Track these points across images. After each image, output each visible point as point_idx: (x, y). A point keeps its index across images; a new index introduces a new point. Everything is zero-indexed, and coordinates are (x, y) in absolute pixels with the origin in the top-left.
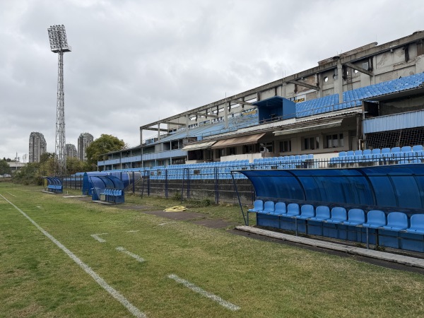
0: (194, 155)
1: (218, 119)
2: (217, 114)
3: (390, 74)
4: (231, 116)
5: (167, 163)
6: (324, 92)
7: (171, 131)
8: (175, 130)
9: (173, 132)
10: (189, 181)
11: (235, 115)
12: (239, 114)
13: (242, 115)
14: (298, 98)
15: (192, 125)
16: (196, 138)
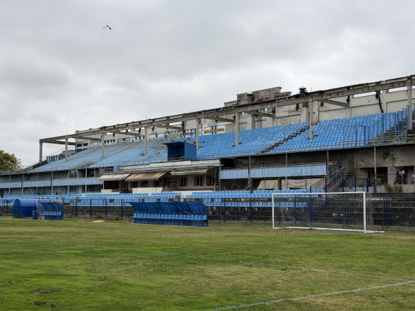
0: (110, 185)
1: (140, 137)
2: (139, 131)
3: (286, 118)
4: (154, 136)
5: (80, 190)
6: (241, 125)
7: (80, 145)
8: (86, 145)
9: (83, 147)
10: (106, 207)
11: (158, 136)
12: (163, 135)
13: (166, 136)
14: (219, 127)
15: (108, 141)
16: (112, 167)
